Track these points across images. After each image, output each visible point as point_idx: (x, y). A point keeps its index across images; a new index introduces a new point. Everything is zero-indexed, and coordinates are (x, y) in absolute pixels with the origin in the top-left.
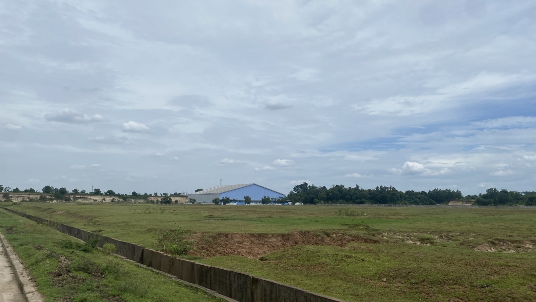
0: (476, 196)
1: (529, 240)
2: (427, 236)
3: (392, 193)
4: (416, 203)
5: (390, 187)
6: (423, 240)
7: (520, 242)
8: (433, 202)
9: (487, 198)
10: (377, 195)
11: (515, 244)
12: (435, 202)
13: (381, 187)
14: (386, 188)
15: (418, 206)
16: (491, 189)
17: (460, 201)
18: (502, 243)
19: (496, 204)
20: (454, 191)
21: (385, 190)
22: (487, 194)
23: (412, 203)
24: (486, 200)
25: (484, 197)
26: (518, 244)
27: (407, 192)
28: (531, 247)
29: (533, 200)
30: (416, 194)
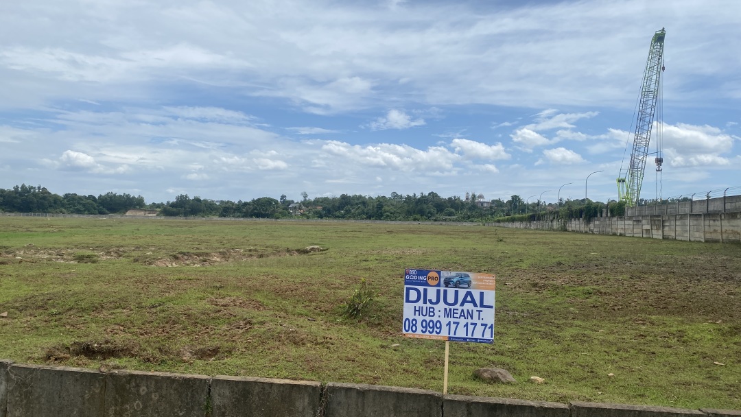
0: (162, 204)
1: (217, 252)
2: (88, 252)
3: (41, 195)
4: (78, 212)
5: (39, 188)
6: (81, 259)
7: (207, 254)
8: (105, 210)
9: (176, 207)
10: (16, 198)
11: (201, 258)
12: (107, 211)
13: (23, 186)
14: (32, 188)
15: (81, 216)
16: (182, 196)
17: (142, 210)
18: (186, 257)
19: (186, 214)
20: (134, 197)
21: (29, 192)
22: (177, 202)
23: (72, 212)
24: (174, 210)
25: (173, 205)
26: (204, 257)
27: (67, 196)
28: (218, 260)
29: (227, 210)
30: (80, 198)
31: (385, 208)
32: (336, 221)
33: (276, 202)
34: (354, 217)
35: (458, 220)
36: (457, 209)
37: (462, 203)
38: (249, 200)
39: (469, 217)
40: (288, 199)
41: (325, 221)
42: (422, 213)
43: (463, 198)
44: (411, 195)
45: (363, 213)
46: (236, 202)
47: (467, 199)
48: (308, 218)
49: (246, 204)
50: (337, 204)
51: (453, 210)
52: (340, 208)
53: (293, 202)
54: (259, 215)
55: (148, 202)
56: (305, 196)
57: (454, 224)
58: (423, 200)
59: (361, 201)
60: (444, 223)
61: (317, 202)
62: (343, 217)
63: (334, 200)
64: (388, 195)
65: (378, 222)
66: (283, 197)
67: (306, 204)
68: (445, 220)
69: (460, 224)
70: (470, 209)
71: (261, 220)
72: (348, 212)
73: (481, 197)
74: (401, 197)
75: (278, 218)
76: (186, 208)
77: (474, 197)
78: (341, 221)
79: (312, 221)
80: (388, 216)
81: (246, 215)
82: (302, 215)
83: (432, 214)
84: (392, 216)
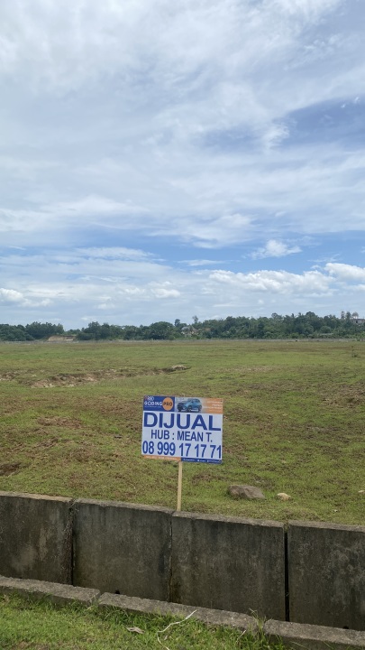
0: (78, 330)
1: (92, 373)
4: (10, 339)
8: (31, 337)
9: (89, 333)
12: (33, 338)
15: (12, 343)
16: (93, 323)
17: (62, 336)
19: (97, 339)
20: (55, 326)
22: (89, 328)
23: (5, 340)
24: (87, 335)
25: (86, 331)
29: (130, 333)
30: (12, 328)
31: (266, 328)
32: (222, 340)
33: (171, 325)
34: (239, 336)
35: (334, 337)
36: (333, 327)
37: (337, 320)
38: (148, 325)
39: (344, 334)
40: (181, 322)
41: (212, 341)
42: (300, 331)
43: (339, 316)
44: (290, 315)
45: (246, 333)
46: (138, 326)
47: (343, 317)
48: (198, 338)
49: (146, 328)
50: (223, 326)
51: (329, 328)
52: (225, 329)
53: (185, 325)
54: (156, 337)
55: (66, 329)
56: (196, 319)
57: (330, 340)
58: (301, 319)
59: (244, 322)
60: (321, 340)
61: (206, 324)
62: (229, 337)
63: (221, 322)
64: (269, 316)
65: (260, 340)
66: (177, 321)
67: (197, 326)
68: (322, 337)
69: (335, 341)
70: (345, 326)
71: (158, 341)
72: (233, 332)
73: (356, 314)
74: (280, 317)
75: (172, 339)
76: (98, 333)
77: (349, 314)
78: (227, 341)
79: (201, 341)
80: (269, 335)
81: (146, 338)
82: (193, 336)
83: (310, 333)
84: (272, 335)
